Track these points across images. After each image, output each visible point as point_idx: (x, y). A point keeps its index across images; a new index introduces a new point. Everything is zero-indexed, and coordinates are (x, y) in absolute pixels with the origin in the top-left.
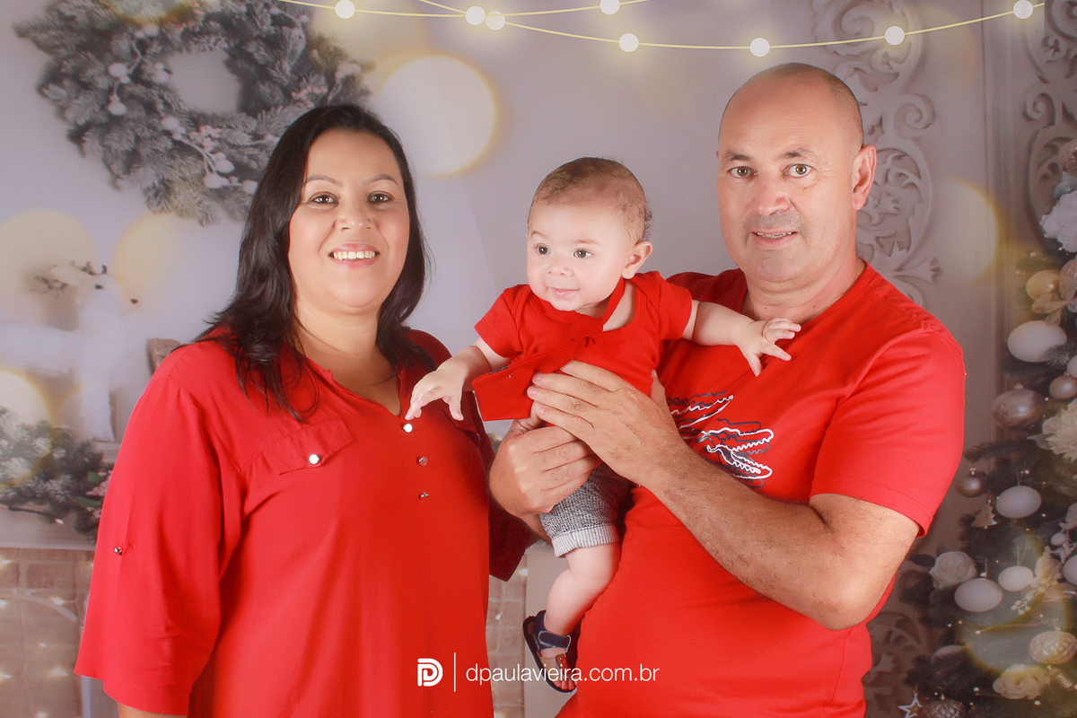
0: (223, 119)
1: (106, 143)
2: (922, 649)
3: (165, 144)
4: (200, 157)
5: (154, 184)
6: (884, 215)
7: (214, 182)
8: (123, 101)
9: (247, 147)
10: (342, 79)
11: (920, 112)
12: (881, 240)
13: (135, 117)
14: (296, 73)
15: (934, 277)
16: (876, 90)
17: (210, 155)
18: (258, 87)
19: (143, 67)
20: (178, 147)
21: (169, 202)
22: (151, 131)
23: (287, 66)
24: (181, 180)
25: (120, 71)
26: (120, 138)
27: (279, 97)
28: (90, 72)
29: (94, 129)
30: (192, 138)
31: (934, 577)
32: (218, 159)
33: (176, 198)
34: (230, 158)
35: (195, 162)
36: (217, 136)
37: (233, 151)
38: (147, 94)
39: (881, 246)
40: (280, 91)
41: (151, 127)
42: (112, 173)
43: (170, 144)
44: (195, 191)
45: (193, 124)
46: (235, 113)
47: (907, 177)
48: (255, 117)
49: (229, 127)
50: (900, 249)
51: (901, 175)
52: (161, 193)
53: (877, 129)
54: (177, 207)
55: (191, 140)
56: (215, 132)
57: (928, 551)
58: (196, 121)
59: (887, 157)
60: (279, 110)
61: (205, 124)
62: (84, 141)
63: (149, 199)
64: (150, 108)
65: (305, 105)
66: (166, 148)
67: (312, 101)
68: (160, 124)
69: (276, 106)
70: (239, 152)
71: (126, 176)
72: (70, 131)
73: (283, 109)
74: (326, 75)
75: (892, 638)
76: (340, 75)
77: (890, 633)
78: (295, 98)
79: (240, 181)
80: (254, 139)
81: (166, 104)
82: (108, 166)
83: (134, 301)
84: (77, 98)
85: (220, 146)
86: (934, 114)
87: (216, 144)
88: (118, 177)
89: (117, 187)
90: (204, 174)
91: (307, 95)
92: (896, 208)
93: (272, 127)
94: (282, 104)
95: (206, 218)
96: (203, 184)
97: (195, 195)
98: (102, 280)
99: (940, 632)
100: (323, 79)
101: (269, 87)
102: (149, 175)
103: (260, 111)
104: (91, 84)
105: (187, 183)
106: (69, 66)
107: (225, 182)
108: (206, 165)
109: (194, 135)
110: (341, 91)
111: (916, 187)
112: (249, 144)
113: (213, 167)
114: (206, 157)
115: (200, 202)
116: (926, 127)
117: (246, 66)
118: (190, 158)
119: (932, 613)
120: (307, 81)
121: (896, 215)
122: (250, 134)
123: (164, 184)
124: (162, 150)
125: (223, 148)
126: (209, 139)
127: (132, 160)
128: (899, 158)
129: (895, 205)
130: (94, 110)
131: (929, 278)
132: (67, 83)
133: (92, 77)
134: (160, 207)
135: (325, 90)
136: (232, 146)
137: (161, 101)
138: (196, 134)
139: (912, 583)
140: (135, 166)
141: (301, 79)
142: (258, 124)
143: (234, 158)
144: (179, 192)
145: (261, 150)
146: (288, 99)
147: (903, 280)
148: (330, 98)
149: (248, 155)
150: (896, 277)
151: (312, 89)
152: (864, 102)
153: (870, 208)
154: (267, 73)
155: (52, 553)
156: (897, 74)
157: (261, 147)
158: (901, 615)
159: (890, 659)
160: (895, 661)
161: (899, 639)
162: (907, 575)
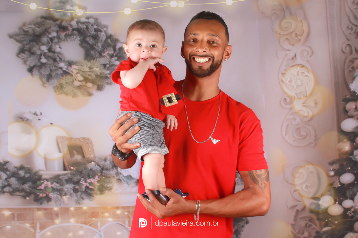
0: (79, 63)
1: (40, 72)
2: (318, 229)
3: (60, 72)
4: (72, 75)
5: (57, 85)
6: (298, 86)
7: (77, 83)
8: (45, 58)
9: (87, 72)
10: (118, 49)
11: (308, 52)
12: (297, 94)
13: (50, 63)
14: (103, 47)
15: (315, 105)
16: (293, 45)
18: (91, 52)
19: (52, 47)
20: (64, 72)
21: (62, 91)
22: (55, 67)
23: (100, 45)
24: (66, 84)
25: (44, 48)
26: (45, 70)
27: (98, 55)
28: (34, 49)
29: (36, 68)
30: (69, 69)
31: (321, 204)
32: (78, 76)
33: (64, 89)
34: (82, 76)
36: (78, 68)
37: (83, 73)
38: (53, 56)
39: (297, 96)
40: (98, 53)
41: (55, 66)
42: (43, 82)
43: (62, 72)
46: (83, 61)
47: (305, 73)
48: (90, 62)
49: (81, 65)
50: (304, 97)
51: (303, 72)
52: (60, 88)
53: (294, 58)
54: (65, 92)
55: (69, 70)
57: (318, 196)
58: (70, 64)
59: (298, 67)
61: (73, 65)
62: (33, 72)
63: (55, 90)
64: (55, 60)
65: (106, 57)
66: (60, 73)
67: (109, 56)
68: (58, 65)
69: (97, 58)
70: (85, 74)
71: (47, 83)
72: (28, 68)
73: (99, 59)
74: (113, 47)
75: (308, 226)
76: (117, 47)
77: (307, 223)
78: (103, 55)
79: (86, 83)
80: (90, 69)
81: (60, 58)
82: (41, 80)
83: (51, 124)
84: (30, 57)
85: (79, 72)
86: (313, 53)
87: (77, 71)
88: (45, 83)
89: (45, 87)
90: (73, 81)
91: (107, 54)
92: (302, 83)
93: (95, 65)
94: (99, 57)
95: (75, 96)
96: (73, 84)
97: (71, 88)
98: (40, 117)
99: (323, 223)
100: (112, 49)
101: (94, 52)
102: (55, 82)
103: (92, 60)
104: (35, 53)
105: (68, 84)
106: (27, 47)
107: (80, 83)
108: (74, 78)
110: (118, 52)
111: (308, 76)
112: (88, 71)
113: (76, 79)
114: (74, 76)
115: (73, 90)
116: (310, 57)
117: (86, 45)
119: (320, 217)
120: (107, 49)
121: (301, 86)
122: (88, 67)
123: (60, 85)
124: (59, 74)
126: (75, 70)
127: (49, 77)
128: (302, 67)
130: (36, 61)
132: (26, 53)
133: (35, 51)
134: (59, 92)
135: (113, 52)
136: (83, 72)
137: (58, 58)
139: (313, 206)
140: (50, 79)
141: (104, 49)
142: (91, 64)
144: (65, 87)
145: (92, 73)
146: (101, 56)
147: (305, 107)
148: (115, 55)
149: (88, 74)
150: (303, 106)
151: (108, 52)
152: (289, 49)
153: (293, 84)
154: (93, 47)
155: (25, 209)
156: (300, 40)
157: (92, 72)
158: (310, 217)
159: (307, 232)
160: (309, 233)
161: (310, 226)
162: (312, 204)
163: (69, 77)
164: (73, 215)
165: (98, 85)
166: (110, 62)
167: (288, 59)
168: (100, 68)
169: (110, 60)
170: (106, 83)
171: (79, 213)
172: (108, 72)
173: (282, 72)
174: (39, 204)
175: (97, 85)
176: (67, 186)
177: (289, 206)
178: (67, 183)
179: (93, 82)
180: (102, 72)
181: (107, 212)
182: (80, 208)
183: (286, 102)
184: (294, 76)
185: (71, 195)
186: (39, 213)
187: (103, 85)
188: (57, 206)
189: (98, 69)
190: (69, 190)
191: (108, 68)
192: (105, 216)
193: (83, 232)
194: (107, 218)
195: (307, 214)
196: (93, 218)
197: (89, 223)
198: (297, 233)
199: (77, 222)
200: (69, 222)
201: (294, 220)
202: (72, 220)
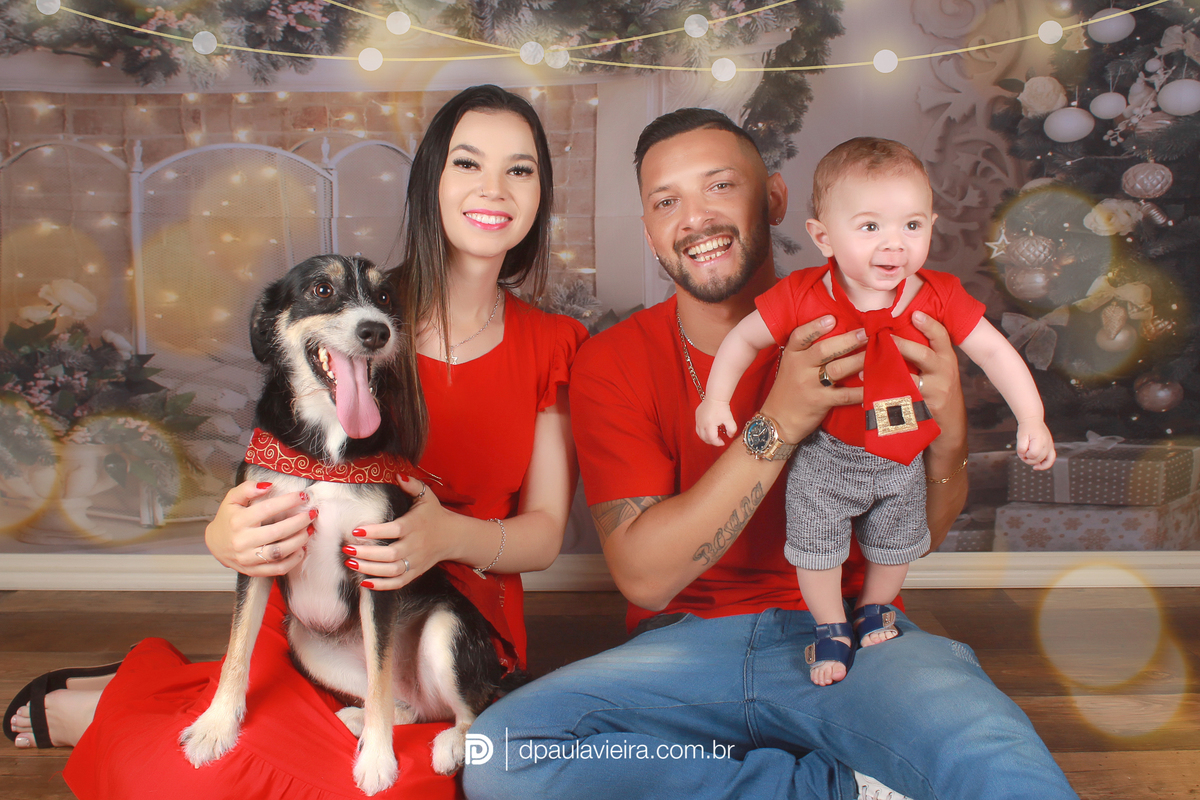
2: (1010, 182)
31: (1023, 104)
57: (1017, 76)
75: (979, 170)
77: (978, 163)
99: (1028, 164)
119: (1020, 143)
139: (1000, 109)
155: (100, 97)
158: (989, 144)
159: (977, 192)
160: (983, 194)
161: (986, 171)
162: (995, 101)
164: (246, 119)
171: (264, 109)
174: (141, 83)
176: (229, 24)
177: (925, 107)
178: (228, 18)
181: (351, 109)
182: (267, 97)
185: (239, 53)
186: (142, 110)
188: (195, 89)
192: (343, 121)
193: (276, 171)
194: (352, 129)
195: (980, 131)
196: (305, 127)
197: (294, 142)
198: (946, 192)
199: (258, 140)
200: (231, 139)
201: (936, 151)
202: (242, 134)
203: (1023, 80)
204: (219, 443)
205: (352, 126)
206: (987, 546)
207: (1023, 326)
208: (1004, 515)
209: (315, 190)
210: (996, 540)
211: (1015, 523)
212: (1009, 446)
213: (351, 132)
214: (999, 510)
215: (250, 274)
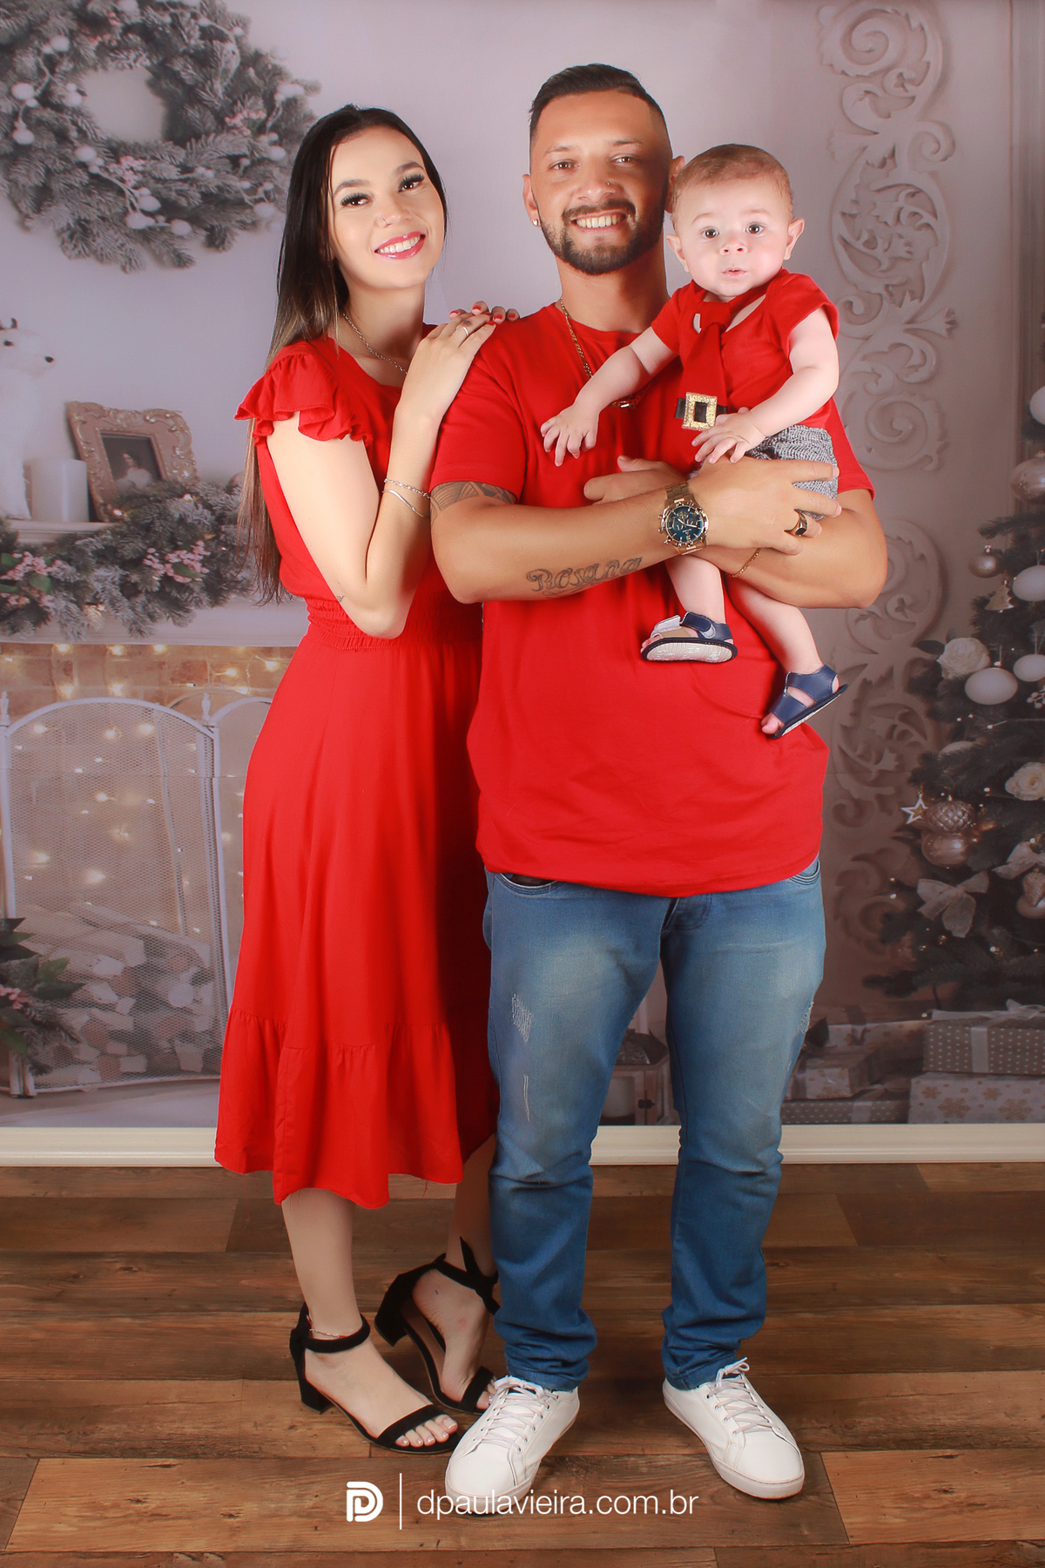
0: (146, 150)
1: (11, 177)
2: (928, 745)
3: (81, 177)
4: (121, 193)
5: (69, 225)
6: (895, 260)
7: (138, 221)
8: (30, 127)
9: (176, 181)
10: (283, 103)
11: (938, 143)
12: (890, 288)
13: (44, 147)
14: (229, 96)
15: (949, 331)
16: (889, 116)
17: (133, 191)
18: (187, 112)
19: (53, 88)
20: (95, 181)
21: (88, 245)
22: (64, 163)
23: (219, 87)
24: (101, 221)
25: (26, 93)
26: (28, 170)
27: (210, 122)
30: (111, 171)
31: (944, 666)
32: (141, 195)
33: (94, 240)
34: (156, 194)
35: (115, 198)
36: (140, 169)
37: (160, 186)
38: (58, 120)
39: (891, 295)
40: (212, 117)
41: (64, 158)
42: (20, 212)
43: (86, 179)
44: (116, 233)
45: (111, 155)
46: (160, 142)
47: (922, 217)
48: (184, 147)
49: (154, 158)
50: (912, 300)
51: (915, 214)
52: (79, 236)
53: (889, 161)
54: (96, 251)
55: (110, 174)
56: (138, 164)
57: (938, 637)
58: (115, 151)
59: (900, 192)
60: (211, 138)
61: (126, 155)
63: (63, 242)
64: (62, 136)
65: (241, 132)
66: (81, 183)
67: (248, 128)
68: (74, 154)
69: (208, 134)
70: (166, 188)
71: (36, 215)
73: (215, 137)
74: (264, 97)
75: (895, 734)
76: (280, 98)
77: (894, 727)
78: (230, 125)
79: (168, 221)
80: (182, 173)
81: (80, 131)
82: (16, 205)
85: (144, 180)
86: (954, 145)
87: (139, 178)
88: (27, 216)
89: (26, 229)
90: (126, 213)
91: (242, 121)
92: (909, 252)
93: (203, 157)
94: (214, 131)
95: (129, 264)
96: (125, 224)
97: (116, 237)
99: (948, 727)
100: (261, 102)
101: (199, 112)
102: (62, 214)
103: (190, 141)
105: (107, 223)
107: (150, 222)
108: (128, 202)
109: (113, 167)
110: (282, 116)
111: (932, 229)
112: (177, 178)
113: (136, 205)
114: (128, 193)
115: (123, 245)
116: (945, 159)
117: (172, 87)
118: (110, 194)
119: (940, 705)
120: (243, 104)
121: (907, 260)
122: (177, 166)
123: (81, 225)
124: (77, 185)
125: (147, 182)
126: (131, 172)
127: (42, 197)
128: (913, 195)
129: (907, 248)
131: (944, 332)
134: (76, 251)
135: (263, 115)
136: (158, 180)
137: (74, 128)
138: (115, 166)
139: (919, 672)
140: (46, 203)
141: (235, 103)
142: (187, 155)
143: (159, 193)
144: (98, 233)
145: (191, 185)
146: (222, 126)
147: (913, 334)
148: (269, 124)
149: (177, 191)
150: (907, 331)
151: (248, 114)
152: (875, 130)
153: (879, 252)
154: (196, 95)
156: (913, 98)
157: (192, 182)
158: (906, 707)
159: (893, 756)
160: (899, 758)
161: (904, 734)
162: (913, 663)
163: (110, 196)
164: (121, 672)
165: (211, 230)
166: (253, 148)
167: (867, 162)
168: (218, 171)
169: (252, 141)
170: (237, 222)
171: (140, 663)
172: (247, 184)
173: (845, 211)
174: (8, 632)
175: (206, 229)
176: (101, 572)
178: (100, 564)
179: (194, 219)
180: (225, 185)
181: (233, 664)
182: (143, 649)
183: (852, 313)
184: (886, 223)
185: (113, 603)
186: (9, 659)
187: (227, 229)
188: (67, 639)
189: (210, 174)
190: (108, 587)
191: (246, 169)
192: (225, 676)
193: (153, 727)
194: (234, 685)
195: (897, 694)
196: (185, 682)
197: (172, 698)
198: (861, 756)
199: (134, 695)
200: (106, 694)
201: (851, 714)
202: (117, 688)
203: (941, 640)
204: (95, 1011)
205: (234, 681)
206: (902, 1118)
207: (941, 893)
208: (919, 1085)
209: (195, 748)
210: (912, 1109)
211: (931, 1093)
212: (924, 1015)
213: (233, 688)
214: (914, 1081)
215: (126, 835)
